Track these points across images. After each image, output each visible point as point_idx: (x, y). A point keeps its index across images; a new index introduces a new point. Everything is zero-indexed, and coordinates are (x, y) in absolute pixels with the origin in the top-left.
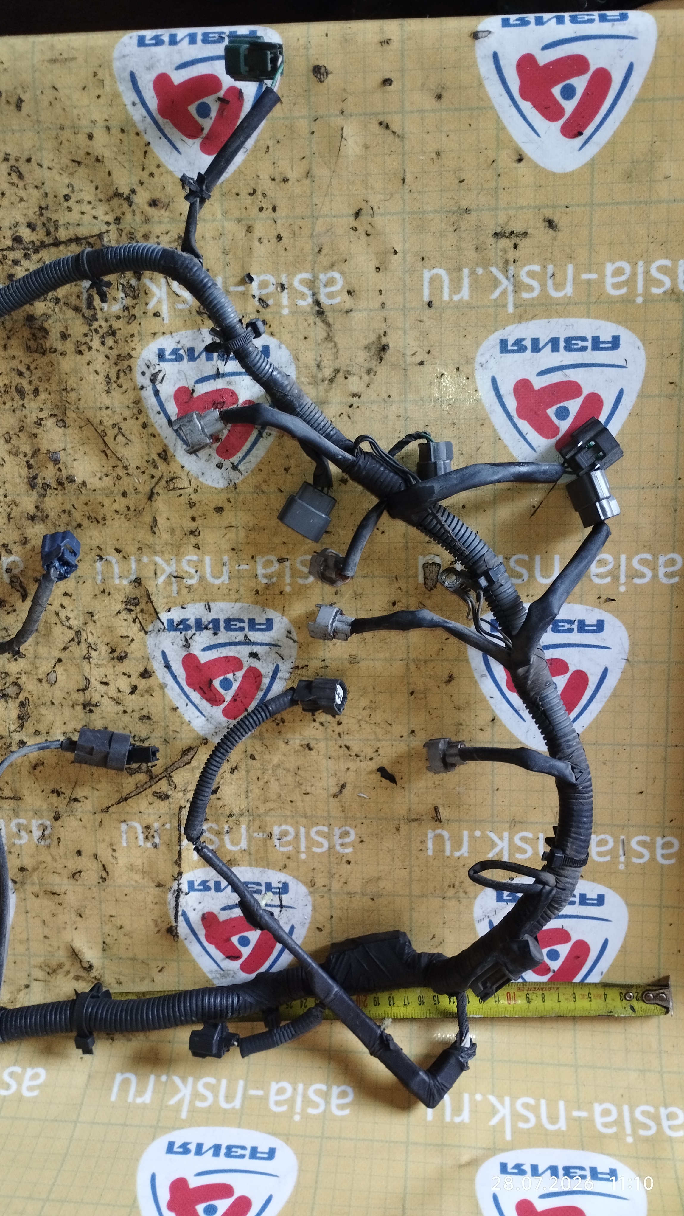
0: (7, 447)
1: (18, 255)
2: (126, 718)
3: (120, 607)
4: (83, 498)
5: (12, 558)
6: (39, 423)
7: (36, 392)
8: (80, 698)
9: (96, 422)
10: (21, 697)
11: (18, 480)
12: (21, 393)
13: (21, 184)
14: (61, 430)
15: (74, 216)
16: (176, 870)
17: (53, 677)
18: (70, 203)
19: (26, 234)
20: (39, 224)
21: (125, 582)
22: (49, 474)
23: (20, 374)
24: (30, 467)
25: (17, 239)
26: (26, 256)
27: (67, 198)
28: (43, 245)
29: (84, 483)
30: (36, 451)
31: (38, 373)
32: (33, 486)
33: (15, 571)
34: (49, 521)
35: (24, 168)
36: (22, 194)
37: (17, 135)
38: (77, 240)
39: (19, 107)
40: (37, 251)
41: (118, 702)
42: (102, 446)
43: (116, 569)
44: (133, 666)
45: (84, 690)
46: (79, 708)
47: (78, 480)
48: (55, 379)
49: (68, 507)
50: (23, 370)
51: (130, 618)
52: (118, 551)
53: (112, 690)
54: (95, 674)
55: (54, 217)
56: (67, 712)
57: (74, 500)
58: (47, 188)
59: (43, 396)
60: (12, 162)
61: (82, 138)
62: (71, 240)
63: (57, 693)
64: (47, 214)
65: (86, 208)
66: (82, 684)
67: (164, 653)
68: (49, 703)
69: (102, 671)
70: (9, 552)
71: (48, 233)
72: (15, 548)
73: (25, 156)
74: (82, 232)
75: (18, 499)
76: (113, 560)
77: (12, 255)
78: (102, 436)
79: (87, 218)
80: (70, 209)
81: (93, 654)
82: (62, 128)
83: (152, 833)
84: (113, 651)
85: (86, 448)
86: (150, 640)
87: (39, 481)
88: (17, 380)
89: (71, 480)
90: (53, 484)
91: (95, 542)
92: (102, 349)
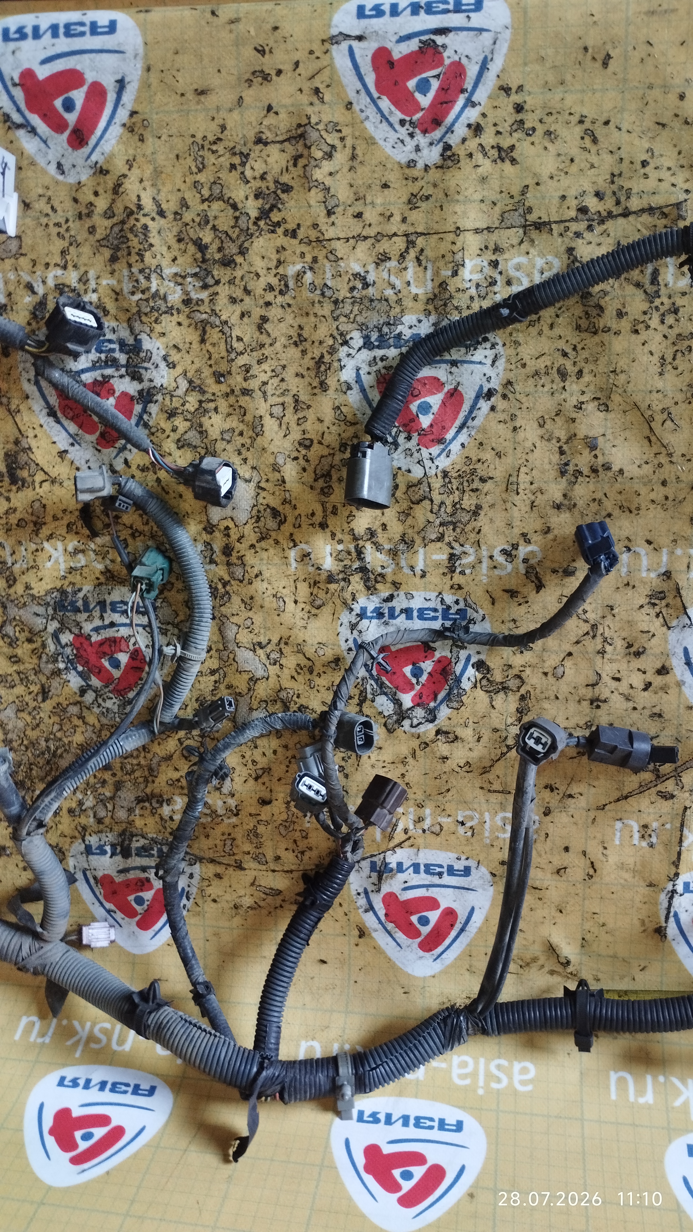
0: (541, 432)
1: (581, 226)
2: (635, 715)
3: (643, 600)
4: (618, 486)
5: (530, 548)
6: (579, 407)
7: (580, 373)
8: (589, 693)
9: (643, 406)
10: (523, 691)
11: (547, 467)
12: (563, 374)
13: (594, 149)
14: (602, 415)
15: (651, 184)
16: (673, 870)
17: (560, 670)
18: (647, 170)
19: (592, 203)
20: (609, 193)
21: (653, 575)
22: (583, 461)
23: (565, 355)
24: (562, 452)
25: (583, 210)
26: (590, 228)
27: (644, 164)
28: (611, 215)
29: (621, 471)
30: (572, 437)
31: (585, 354)
32: (563, 473)
33: (533, 562)
34: (576, 511)
35: (600, 132)
36: (594, 159)
37: (598, 95)
38: (650, 210)
39: (605, 64)
40: (602, 222)
41: (628, 699)
42: (647, 432)
43: (645, 562)
44: (650, 663)
45: (593, 685)
46: (586, 704)
47: (615, 468)
48: (603, 361)
49: (599, 495)
50: (569, 350)
51: (653, 612)
52: (649, 542)
53: (623, 687)
54: (607, 669)
55: (627, 185)
56: (572, 707)
57: (607, 489)
58: (623, 153)
59: (587, 378)
60: (587, 125)
61: (673, 98)
62: (643, 211)
63: (563, 688)
64: (618, 181)
65: (665, 175)
66: (593, 679)
67: (686, 650)
68: (553, 697)
69: (615, 666)
70: (528, 542)
71: (618, 203)
72: (534, 538)
73: (603, 119)
74: (656, 201)
75: (544, 487)
76: (643, 552)
77: (574, 227)
78: (649, 421)
79: (665, 185)
80: (646, 176)
81: (608, 648)
82: (651, 87)
83: (649, 832)
84: (630, 646)
85: (628, 434)
86: (673, 636)
87: (571, 468)
88: (561, 361)
89: (607, 467)
90: (586, 471)
91: (625, 533)
92: (660, 328)
